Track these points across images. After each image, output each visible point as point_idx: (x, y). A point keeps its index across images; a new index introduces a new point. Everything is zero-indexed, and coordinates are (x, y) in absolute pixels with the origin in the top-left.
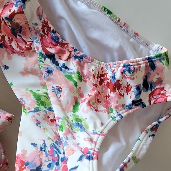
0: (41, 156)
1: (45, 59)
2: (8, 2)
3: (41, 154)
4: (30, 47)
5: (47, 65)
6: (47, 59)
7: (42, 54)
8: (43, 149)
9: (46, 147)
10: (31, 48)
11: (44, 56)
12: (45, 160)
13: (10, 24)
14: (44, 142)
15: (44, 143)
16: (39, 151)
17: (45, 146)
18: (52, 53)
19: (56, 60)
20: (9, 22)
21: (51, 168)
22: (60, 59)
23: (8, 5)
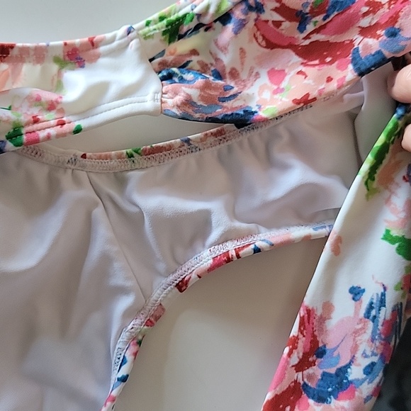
0: (359, 338)
2: (256, 39)
3: (361, 329)
8: (373, 313)
9: (385, 306)
12: (364, 353)
13: (319, 18)
14: (382, 291)
15: (383, 295)
16: (361, 320)
17: (382, 302)
20: (314, 20)
21: (370, 376)
23: (264, 38)
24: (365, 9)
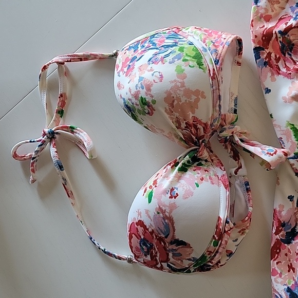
2: (285, 14)
13: (281, 39)
23: (285, 18)
24: (278, 56)
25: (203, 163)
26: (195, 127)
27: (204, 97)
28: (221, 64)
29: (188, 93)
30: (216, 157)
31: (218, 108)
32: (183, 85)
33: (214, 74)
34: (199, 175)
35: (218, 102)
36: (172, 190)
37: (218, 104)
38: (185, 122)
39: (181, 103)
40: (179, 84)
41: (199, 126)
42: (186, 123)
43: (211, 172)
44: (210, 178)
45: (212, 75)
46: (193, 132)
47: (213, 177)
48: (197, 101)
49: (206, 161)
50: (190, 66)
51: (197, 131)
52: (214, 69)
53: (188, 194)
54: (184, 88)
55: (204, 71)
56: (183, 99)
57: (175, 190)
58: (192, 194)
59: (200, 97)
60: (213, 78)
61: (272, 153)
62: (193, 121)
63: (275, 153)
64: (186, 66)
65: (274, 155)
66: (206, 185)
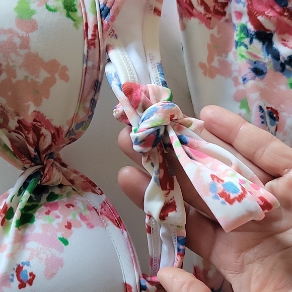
1: (251, 42)
4: (222, 11)
5: (255, 56)
6: (255, 41)
7: (247, 30)
10: (224, 14)
11: (251, 34)
18: (269, 30)
19: (274, 46)
22: (283, 44)
25: (57, 191)
26: (37, 131)
27: (65, 77)
28: (113, 19)
29: (33, 62)
30: (76, 172)
31: (88, 105)
32: (25, 44)
33: (95, 35)
34: (60, 220)
35: (93, 94)
36: (19, 269)
37: (90, 98)
38: (17, 118)
39: (14, 81)
40: (18, 41)
41: (44, 131)
42: (19, 122)
43: (80, 205)
44: (83, 218)
45: (90, 37)
46: (31, 140)
47: (87, 213)
48: (50, 82)
49: (61, 186)
50: (47, 7)
51: (39, 140)
52: (96, 26)
53: (54, 266)
54: (27, 51)
55: (76, 26)
56: (21, 74)
57: (25, 268)
58: (60, 263)
59: (57, 76)
60: (91, 44)
61: (232, 196)
62: (35, 120)
63: (240, 198)
64: (40, 5)
65: (236, 202)
66: (81, 236)
